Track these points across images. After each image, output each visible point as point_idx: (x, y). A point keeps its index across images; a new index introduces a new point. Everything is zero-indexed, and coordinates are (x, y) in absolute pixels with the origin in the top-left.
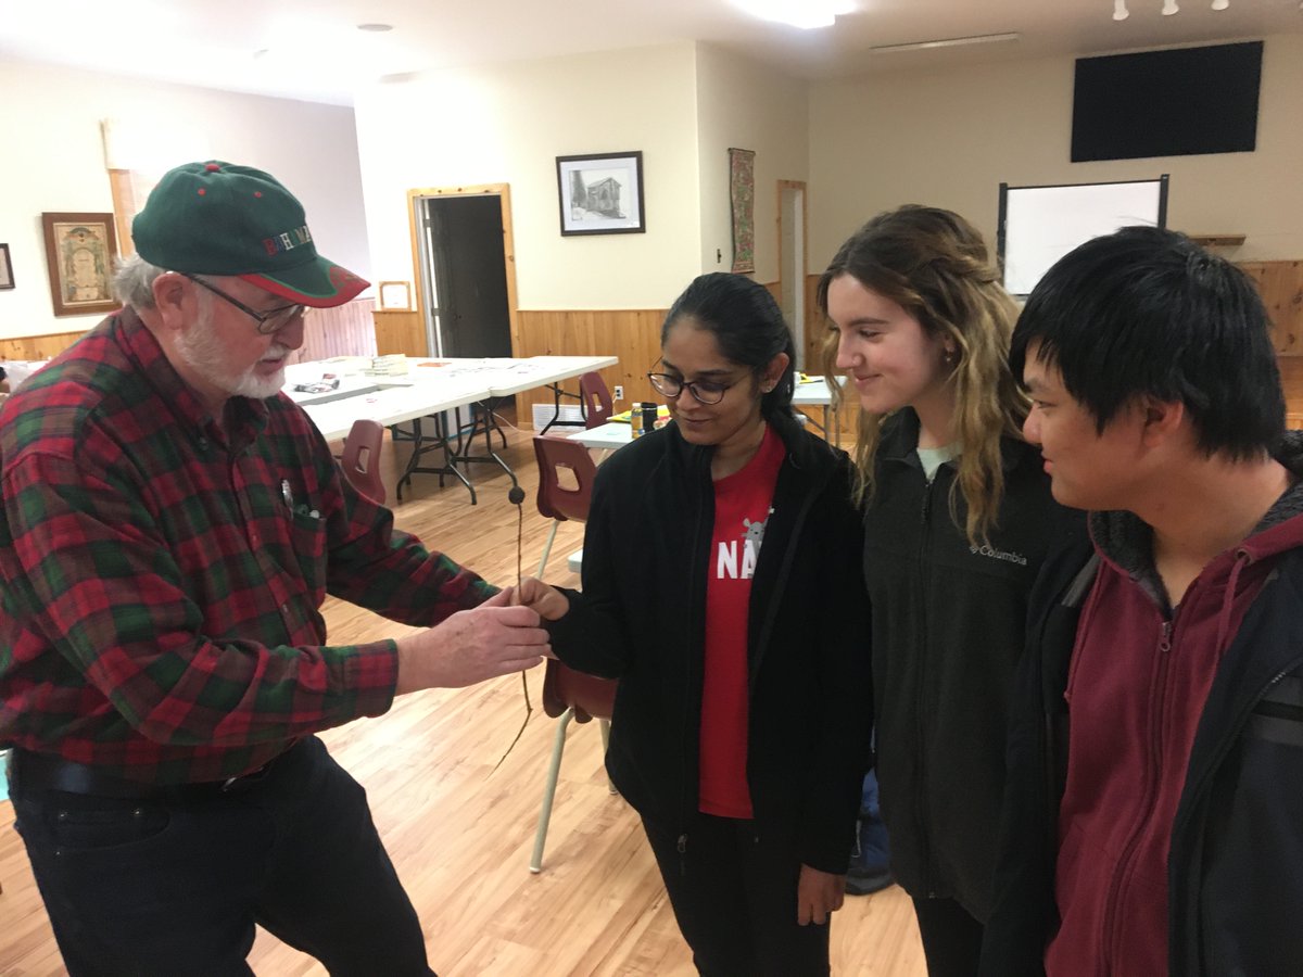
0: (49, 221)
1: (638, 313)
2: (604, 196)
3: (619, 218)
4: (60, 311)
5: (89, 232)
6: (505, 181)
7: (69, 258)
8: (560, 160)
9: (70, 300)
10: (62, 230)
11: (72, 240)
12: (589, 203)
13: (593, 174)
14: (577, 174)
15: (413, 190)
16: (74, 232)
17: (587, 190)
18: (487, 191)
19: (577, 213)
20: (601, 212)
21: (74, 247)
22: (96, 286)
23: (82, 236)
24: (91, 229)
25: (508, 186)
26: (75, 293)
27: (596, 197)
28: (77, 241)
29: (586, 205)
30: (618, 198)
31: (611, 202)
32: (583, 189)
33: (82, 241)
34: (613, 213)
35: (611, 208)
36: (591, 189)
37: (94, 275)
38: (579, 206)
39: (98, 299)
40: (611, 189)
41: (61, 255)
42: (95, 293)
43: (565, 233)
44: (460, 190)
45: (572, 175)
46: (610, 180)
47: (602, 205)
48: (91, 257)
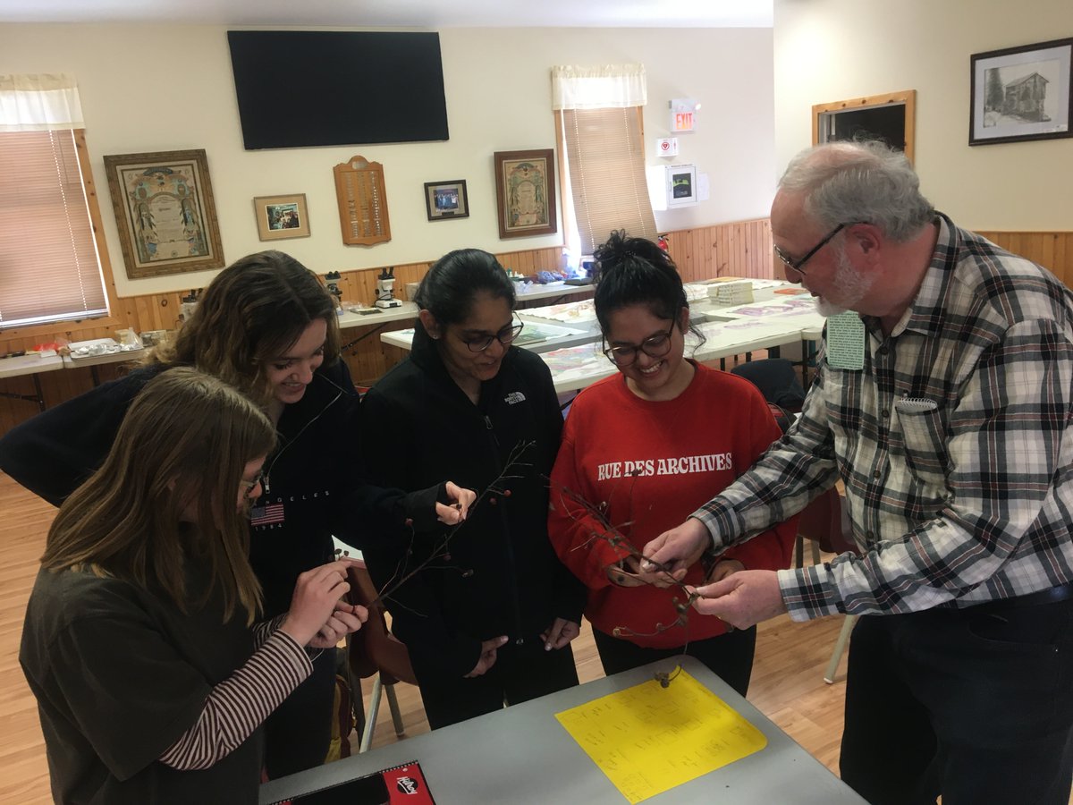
0: (500, 158)
1: (1056, 235)
2: (1025, 96)
3: (1042, 121)
4: (504, 234)
5: (532, 167)
6: (911, 88)
7: (513, 190)
8: (975, 58)
9: (513, 225)
10: (509, 166)
11: (518, 174)
12: (1005, 106)
13: (1013, 71)
14: (995, 72)
15: (818, 106)
16: (518, 168)
17: (1004, 90)
18: (891, 101)
19: (991, 118)
20: (1020, 115)
21: (519, 181)
22: (535, 212)
23: (526, 170)
24: (534, 164)
25: (915, 92)
26: (517, 219)
27: (1015, 98)
28: (521, 175)
29: (1002, 109)
30: (1043, 97)
31: (1034, 102)
32: (1000, 89)
33: (526, 174)
34: (1036, 116)
35: (1033, 109)
36: (1010, 88)
37: (534, 204)
38: (994, 109)
39: (536, 223)
40: (1035, 86)
41: (507, 188)
42: (534, 219)
43: (973, 142)
44: (864, 102)
45: (988, 74)
46: (1035, 76)
47: (1022, 107)
48: (533, 188)
